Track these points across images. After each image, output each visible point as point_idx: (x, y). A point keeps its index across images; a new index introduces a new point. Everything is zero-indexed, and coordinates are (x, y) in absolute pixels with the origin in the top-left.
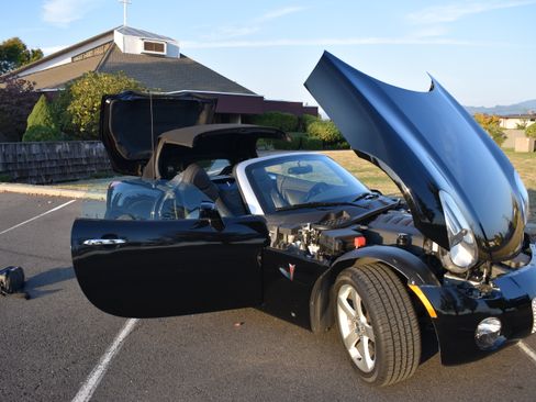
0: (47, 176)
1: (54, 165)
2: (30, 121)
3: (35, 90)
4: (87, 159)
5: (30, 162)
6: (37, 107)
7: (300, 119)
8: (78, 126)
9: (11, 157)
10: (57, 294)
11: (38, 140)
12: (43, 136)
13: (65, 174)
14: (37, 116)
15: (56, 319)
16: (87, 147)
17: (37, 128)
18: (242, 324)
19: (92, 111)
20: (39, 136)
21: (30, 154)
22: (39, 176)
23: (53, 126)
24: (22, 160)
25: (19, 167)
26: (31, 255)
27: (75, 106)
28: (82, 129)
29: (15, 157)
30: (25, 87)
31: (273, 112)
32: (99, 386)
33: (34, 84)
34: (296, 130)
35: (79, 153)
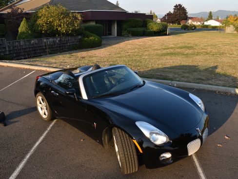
0: (28, 55)
1: (31, 49)
2: (20, 30)
3: (24, 12)
4: (46, 46)
5: (20, 49)
6: (22, 23)
7: (144, 21)
8: (41, 31)
9: (12, 47)
10: (17, 123)
11: (23, 39)
12: (26, 36)
13: (36, 53)
14: (23, 27)
15: (13, 136)
16: (45, 40)
17: (23, 33)
18: (84, 140)
19: (47, 24)
20: (24, 36)
21: (20, 45)
22: (25, 55)
23: (30, 32)
24: (17, 48)
25: (16, 52)
26: (11, 102)
27: (39, 22)
28: (43, 32)
29: (13, 47)
30: (19, 11)
31: (131, 18)
32: (23, 168)
33: (23, 9)
34: (142, 26)
35: (42, 43)
